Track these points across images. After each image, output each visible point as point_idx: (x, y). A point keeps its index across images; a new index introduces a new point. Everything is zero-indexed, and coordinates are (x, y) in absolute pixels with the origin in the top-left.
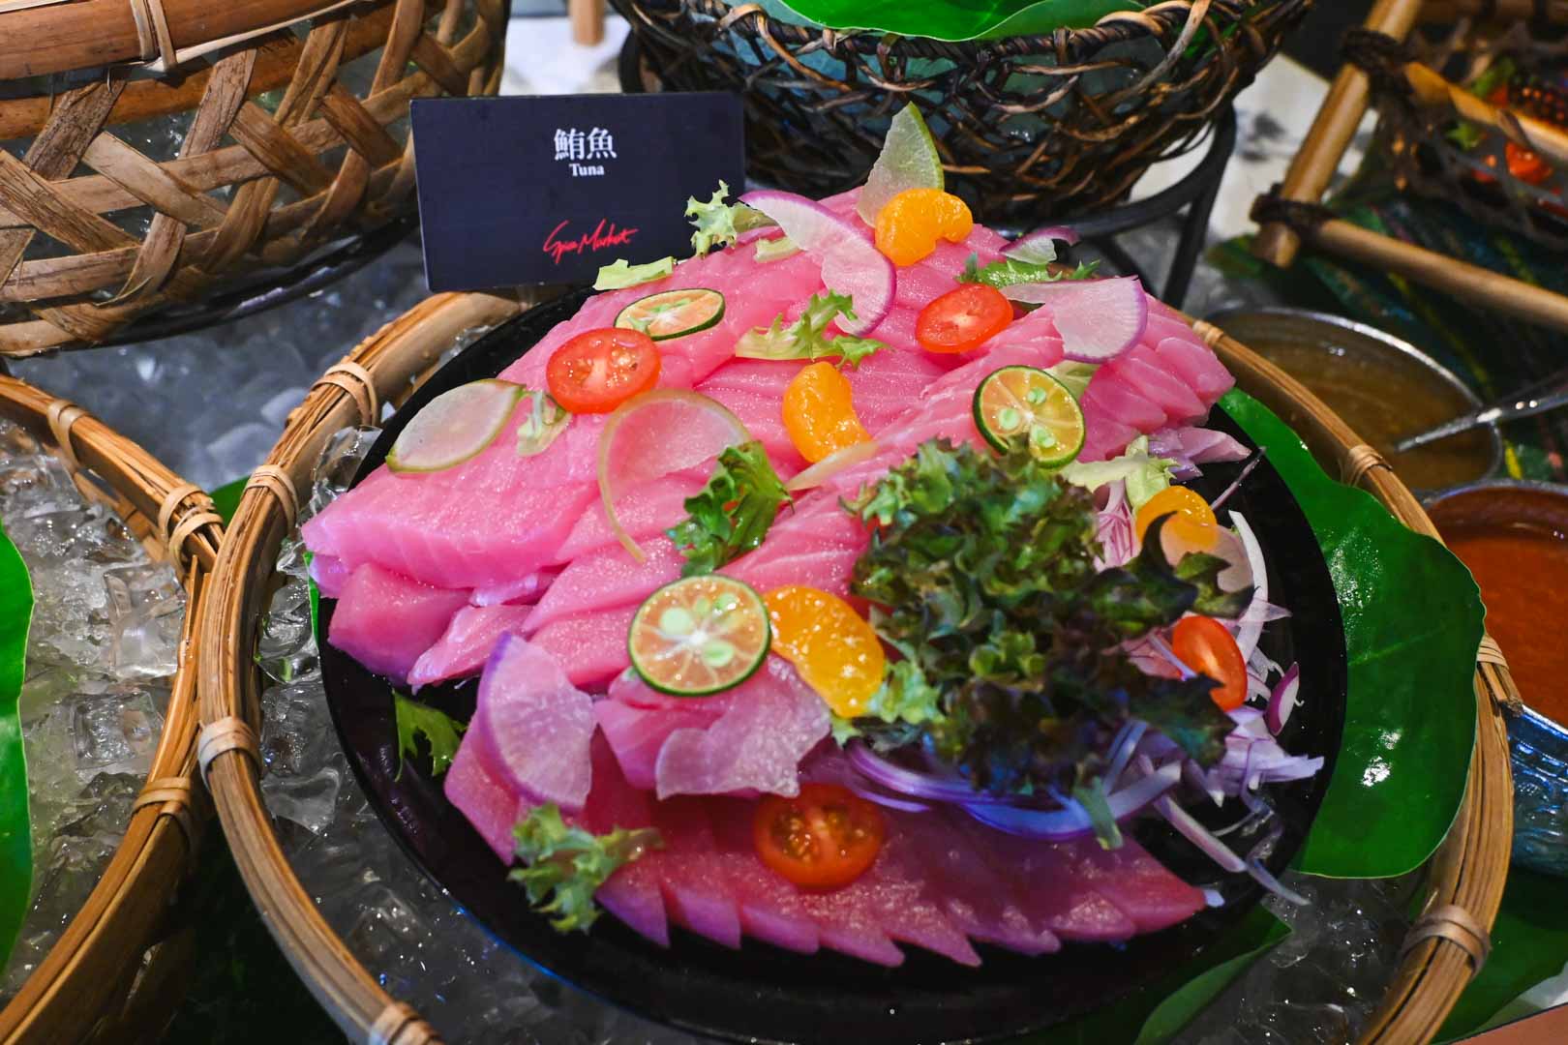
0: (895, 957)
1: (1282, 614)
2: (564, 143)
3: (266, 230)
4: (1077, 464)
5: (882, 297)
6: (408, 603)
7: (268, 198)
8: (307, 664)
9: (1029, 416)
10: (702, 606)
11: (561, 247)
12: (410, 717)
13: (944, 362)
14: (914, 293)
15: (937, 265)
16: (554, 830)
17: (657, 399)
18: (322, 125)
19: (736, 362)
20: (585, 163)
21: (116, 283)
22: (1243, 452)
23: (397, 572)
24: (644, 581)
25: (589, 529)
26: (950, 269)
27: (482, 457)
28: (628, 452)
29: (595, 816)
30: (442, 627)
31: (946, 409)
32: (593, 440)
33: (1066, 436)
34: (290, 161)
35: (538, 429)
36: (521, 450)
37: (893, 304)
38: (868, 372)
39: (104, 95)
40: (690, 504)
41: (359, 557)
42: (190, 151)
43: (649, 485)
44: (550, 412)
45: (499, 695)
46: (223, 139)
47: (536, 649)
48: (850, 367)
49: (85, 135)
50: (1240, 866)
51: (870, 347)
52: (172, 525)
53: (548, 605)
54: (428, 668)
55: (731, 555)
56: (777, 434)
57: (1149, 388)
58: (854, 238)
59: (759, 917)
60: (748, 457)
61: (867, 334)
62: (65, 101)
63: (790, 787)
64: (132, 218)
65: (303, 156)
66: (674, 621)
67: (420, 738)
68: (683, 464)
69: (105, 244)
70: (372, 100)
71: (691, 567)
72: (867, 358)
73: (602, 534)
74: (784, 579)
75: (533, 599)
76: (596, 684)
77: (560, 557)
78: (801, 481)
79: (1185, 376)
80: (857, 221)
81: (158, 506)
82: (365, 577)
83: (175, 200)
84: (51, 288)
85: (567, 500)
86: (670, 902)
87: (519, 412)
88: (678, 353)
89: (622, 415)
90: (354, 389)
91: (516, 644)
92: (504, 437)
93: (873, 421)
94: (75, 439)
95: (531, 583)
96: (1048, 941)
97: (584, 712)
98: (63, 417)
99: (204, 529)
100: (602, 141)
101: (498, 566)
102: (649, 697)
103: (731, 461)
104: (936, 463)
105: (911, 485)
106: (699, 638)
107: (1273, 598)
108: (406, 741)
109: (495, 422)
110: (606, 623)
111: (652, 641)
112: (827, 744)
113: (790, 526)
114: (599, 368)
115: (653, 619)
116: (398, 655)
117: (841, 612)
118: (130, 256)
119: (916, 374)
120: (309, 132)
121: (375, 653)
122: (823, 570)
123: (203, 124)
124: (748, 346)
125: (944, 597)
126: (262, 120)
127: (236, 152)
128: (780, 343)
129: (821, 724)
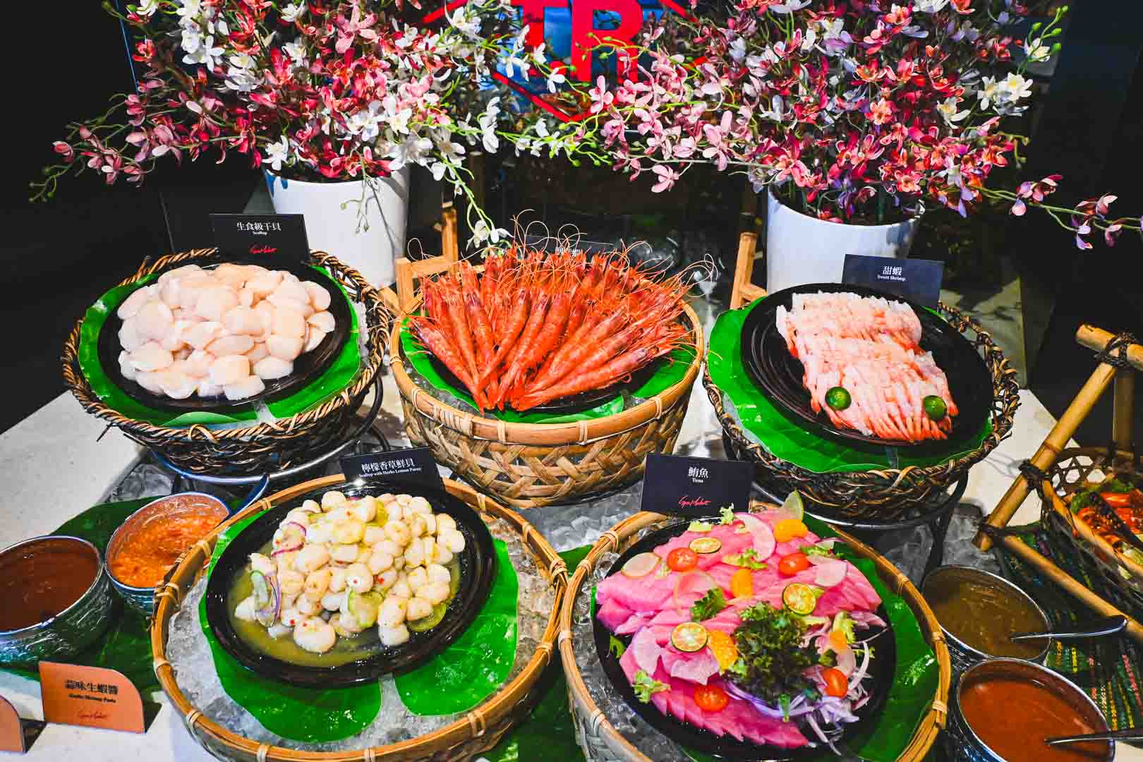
0: (721, 734)
1: (869, 677)
2: (692, 471)
3: (597, 483)
4: (810, 617)
5: (771, 551)
6: (620, 611)
7: (599, 475)
8: (586, 620)
9: (799, 599)
10: (692, 630)
11: (684, 503)
12: (614, 642)
13: (783, 575)
14: (782, 551)
15: (792, 543)
16: (644, 677)
17: (694, 571)
18: (620, 457)
19: (719, 563)
20: (698, 478)
21: (554, 493)
22: (884, 624)
23: (618, 602)
24: (680, 619)
25: (669, 603)
26: (796, 546)
27: (645, 577)
28: (684, 584)
29: (655, 677)
30: (625, 620)
31: (774, 592)
32: (676, 579)
33: (808, 606)
34: (608, 466)
35: (663, 572)
36: (656, 578)
37: (774, 553)
38: (760, 574)
39: (566, 449)
40: (696, 603)
41: (609, 596)
42: (583, 463)
43: (688, 594)
44: (666, 568)
45: (637, 641)
46: (593, 460)
47: (649, 631)
48: (754, 571)
49: (558, 457)
50: (826, 740)
51: (762, 566)
52: (554, 569)
53: (654, 621)
54: (621, 629)
55: (704, 618)
56: (728, 587)
57: (849, 597)
58: (768, 529)
59: (690, 713)
60: (715, 593)
61: (763, 562)
62: (556, 449)
63: (705, 683)
64: (562, 478)
65: (612, 464)
66: (684, 632)
67: (615, 648)
68: (699, 590)
69: (553, 483)
70: (636, 450)
71: (694, 619)
72: (761, 570)
73: (673, 606)
74: (716, 628)
75: (651, 618)
76: (663, 644)
77: (661, 608)
78: (732, 602)
79: (863, 596)
80: (770, 525)
81: (550, 562)
82: (610, 601)
83: (576, 474)
84: (536, 493)
85: (664, 595)
86: (668, 704)
87: (658, 567)
88: (704, 558)
89: (685, 574)
90: (613, 540)
91: (644, 629)
92: (652, 572)
93: (756, 589)
94: (529, 535)
95: (652, 613)
96: (762, 740)
97: (659, 651)
98: (527, 527)
99: (562, 573)
100: (704, 472)
101: (645, 607)
102: (674, 650)
103: (710, 592)
104: (760, 607)
105: (754, 611)
106: (689, 638)
107: (868, 671)
108: (611, 648)
109: (652, 566)
110: (668, 629)
111: (677, 636)
112: (717, 674)
113: (721, 615)
114: (681, 560)
115: (679, 630)
116: (614, 624)
117: (728, 641)
118: (559, 487)
119: (775, 576)
120: (616, 459)
121: (608, 622)
122: (727, 629)
123: (588, 457)
124: (725, 560)
125: (753, 643)
126: (604, 456)
127: (595, 463)
128: (734, 560)
129: (716, 670)
